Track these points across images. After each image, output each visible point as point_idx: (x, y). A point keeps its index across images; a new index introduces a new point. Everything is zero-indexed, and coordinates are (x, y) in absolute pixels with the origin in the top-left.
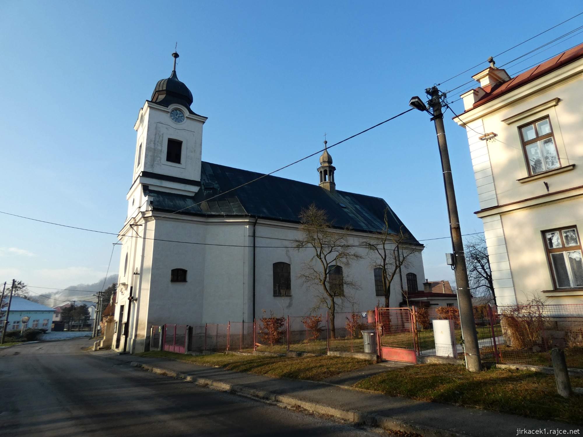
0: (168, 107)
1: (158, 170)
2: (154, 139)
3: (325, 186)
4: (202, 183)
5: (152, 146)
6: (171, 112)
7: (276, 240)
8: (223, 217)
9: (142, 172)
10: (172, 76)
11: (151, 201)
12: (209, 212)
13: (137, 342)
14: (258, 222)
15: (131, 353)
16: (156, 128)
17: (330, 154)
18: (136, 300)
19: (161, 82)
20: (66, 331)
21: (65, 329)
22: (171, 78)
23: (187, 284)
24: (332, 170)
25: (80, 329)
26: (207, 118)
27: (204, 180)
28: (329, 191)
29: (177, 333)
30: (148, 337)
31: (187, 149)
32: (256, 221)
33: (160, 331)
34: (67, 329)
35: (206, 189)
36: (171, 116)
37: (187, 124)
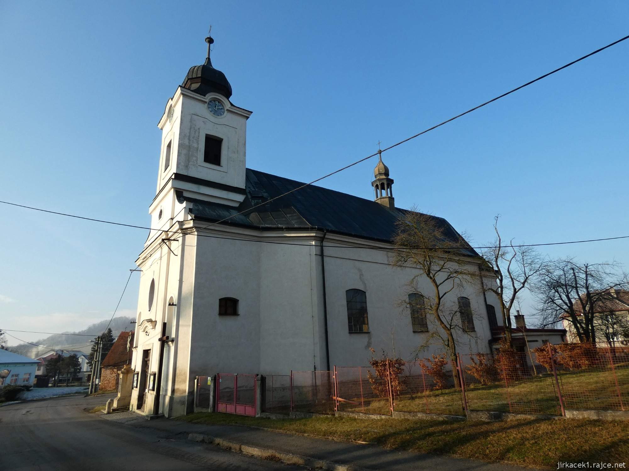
0: (205, 96)
1: (193, 173)
2: (188, 134)
3: (384, 201)
4: (247, 191)
5: (186, 142)
6: (208, 103)
7: (348, 261)
8: (282, 231)
9: (174, 173)
10: (207, 62)
11: (189, 208)
12: (263, 224)
13: (174, 400)
14: (326, 236)
15: (167, 416)
16: (191, 121)
17: (385, 165)
18: (172, 341)
19: (194, 68)
20: (52, 387)
21: (49, 385)
22: (205, 64)
23: (239, 318)
24: (390, 183)
25: (68, 384)
26: (252, 112)
27: (249, 188)
28: (388, 207)
29: (238, 385)
30: (191, 393)
31: (228, 148)
32: (325, 235)
33: (209, 383)
34: (52, 384)
35: (253, 198)
36: (209, 108)
37: (227, 118)
